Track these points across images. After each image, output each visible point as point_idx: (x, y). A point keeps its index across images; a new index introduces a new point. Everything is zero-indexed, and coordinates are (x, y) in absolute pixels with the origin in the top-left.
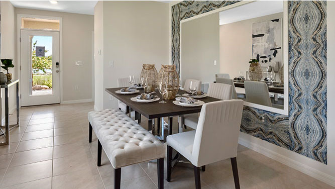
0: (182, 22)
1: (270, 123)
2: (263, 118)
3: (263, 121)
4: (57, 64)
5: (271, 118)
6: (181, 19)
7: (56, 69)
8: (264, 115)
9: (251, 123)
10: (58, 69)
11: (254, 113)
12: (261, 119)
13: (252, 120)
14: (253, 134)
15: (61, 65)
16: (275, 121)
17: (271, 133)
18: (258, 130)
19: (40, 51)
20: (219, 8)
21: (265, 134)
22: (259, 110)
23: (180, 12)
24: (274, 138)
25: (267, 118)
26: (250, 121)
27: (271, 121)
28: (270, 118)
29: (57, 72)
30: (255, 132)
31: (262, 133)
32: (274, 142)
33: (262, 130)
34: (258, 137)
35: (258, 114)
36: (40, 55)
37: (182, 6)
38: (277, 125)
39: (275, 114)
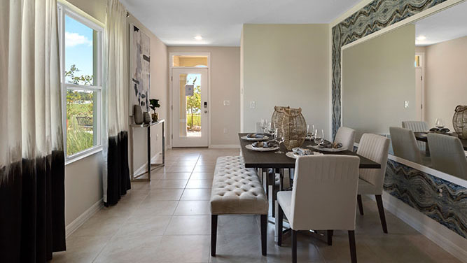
0: (343, 48)
1: (450, 200)
2: (441, 190)
3: (441, 195)
4: (205, 104)
5: (452, 193)
6: (343, 45)
7: (204, 109)
8: (442, 186)
9: (424, 197)
10: (206, 109)
11: (429, 182)
12: (438, 192)
13: (426, 192)
14: (428, 212)
15: (209, 104)
16: (456, 197)
17: (451, 215)
18: (434, 208)
19: (190, 89)
20: (385, 27)
21: (443, 215)
22: (435, 178)
23: (342, 35)
24: (456, 223)
25: (446, 192)
26: (424, 193)
27: (451, 196)
28: (450, 191)
29: (206, 112)
30: (430, 211)
31: (439, 212)
32: (456, 230)
33: (439, 209)
34: (434, 218)
35: (435, 184)
36: (189, 94)
37: (344, 27)
38: (460, 204)
39: (457, 186)
